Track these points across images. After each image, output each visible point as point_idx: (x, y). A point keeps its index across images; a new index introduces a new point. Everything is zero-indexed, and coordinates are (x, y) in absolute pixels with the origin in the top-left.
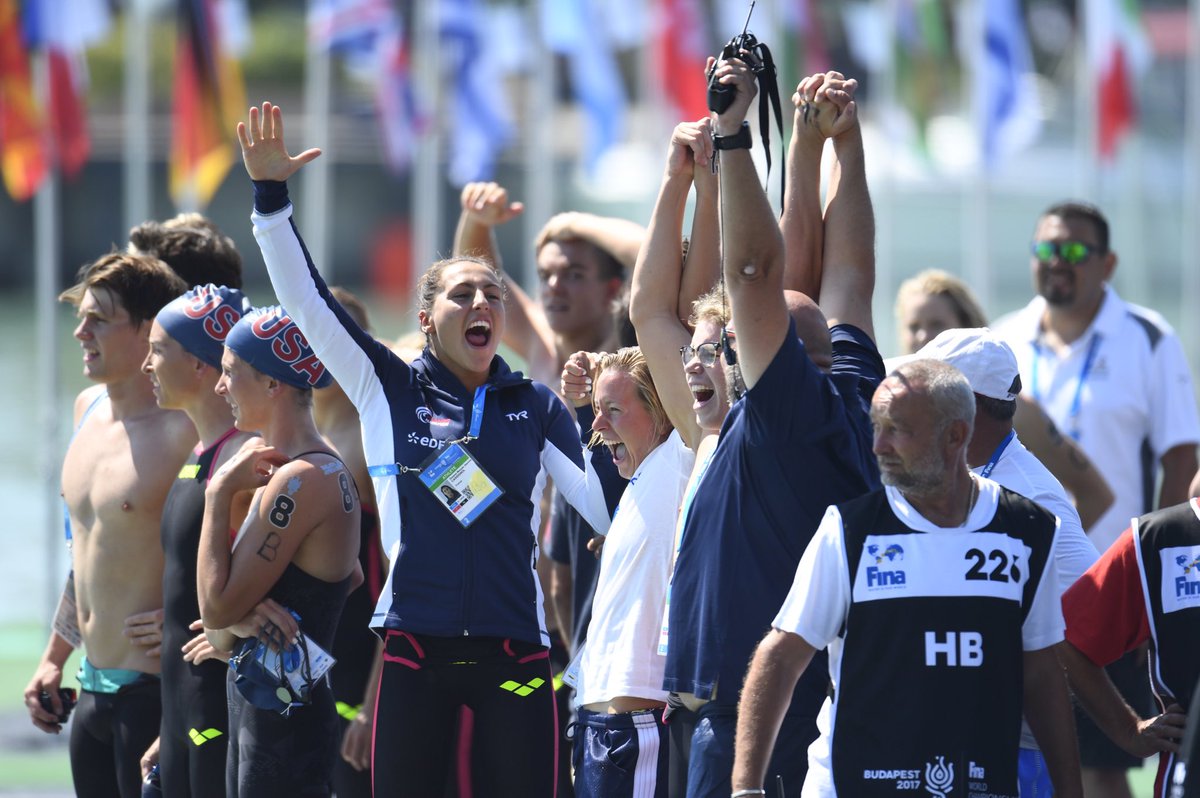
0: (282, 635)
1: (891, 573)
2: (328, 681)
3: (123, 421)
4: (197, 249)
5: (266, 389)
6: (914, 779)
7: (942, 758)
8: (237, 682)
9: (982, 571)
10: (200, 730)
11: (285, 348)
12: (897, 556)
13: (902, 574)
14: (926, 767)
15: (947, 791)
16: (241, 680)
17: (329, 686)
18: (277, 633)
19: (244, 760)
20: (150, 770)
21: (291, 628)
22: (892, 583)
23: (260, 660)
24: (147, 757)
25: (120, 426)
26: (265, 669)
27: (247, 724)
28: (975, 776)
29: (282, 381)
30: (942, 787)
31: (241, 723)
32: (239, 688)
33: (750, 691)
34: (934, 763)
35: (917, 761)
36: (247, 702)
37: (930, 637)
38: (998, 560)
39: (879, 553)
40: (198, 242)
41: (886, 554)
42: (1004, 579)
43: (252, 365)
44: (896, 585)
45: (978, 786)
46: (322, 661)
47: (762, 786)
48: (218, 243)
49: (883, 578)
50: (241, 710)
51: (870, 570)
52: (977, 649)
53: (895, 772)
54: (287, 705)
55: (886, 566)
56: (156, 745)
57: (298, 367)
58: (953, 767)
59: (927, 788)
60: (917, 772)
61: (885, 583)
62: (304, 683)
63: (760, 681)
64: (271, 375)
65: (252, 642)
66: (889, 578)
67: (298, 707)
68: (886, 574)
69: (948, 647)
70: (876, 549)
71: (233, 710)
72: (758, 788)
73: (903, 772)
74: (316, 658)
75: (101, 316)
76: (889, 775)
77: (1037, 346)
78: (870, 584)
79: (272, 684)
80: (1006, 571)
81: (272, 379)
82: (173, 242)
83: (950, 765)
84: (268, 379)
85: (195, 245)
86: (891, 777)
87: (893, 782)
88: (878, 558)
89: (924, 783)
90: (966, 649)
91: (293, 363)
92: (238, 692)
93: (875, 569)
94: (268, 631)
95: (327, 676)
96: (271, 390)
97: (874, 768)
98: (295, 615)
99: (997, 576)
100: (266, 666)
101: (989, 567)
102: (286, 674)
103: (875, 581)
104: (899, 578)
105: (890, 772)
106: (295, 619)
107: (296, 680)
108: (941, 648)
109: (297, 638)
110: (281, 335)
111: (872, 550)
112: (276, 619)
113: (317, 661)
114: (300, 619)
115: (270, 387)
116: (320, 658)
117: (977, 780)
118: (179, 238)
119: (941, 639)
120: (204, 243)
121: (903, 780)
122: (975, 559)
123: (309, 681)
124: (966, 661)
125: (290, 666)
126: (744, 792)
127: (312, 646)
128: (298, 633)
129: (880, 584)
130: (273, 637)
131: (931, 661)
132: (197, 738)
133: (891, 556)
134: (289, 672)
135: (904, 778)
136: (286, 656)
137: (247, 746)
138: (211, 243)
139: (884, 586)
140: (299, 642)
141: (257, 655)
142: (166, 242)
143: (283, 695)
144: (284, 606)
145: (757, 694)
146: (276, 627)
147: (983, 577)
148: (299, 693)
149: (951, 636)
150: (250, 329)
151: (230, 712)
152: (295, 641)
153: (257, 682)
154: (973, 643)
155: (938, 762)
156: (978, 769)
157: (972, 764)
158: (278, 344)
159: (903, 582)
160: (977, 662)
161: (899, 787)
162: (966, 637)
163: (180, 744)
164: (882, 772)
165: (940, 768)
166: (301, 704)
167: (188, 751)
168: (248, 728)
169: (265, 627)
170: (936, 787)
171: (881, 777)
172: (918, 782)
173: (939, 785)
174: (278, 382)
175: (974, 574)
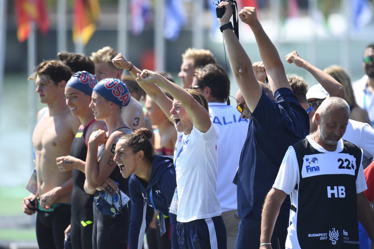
0: (113, 190)
1: (314, 167)
2: (127, 205)
3: (53, 116)
4: (80, 60)
5: (110, 106)
6: (325, 236)
7: (335, 229)
8: (97, 206)
9: (343, 166)
10: (85, 221)
11: (116, 92)
12: (316, 161)
13: (318, 167)
14: (329, 232)
15: (336, 240)
16: (99, 205)
17: (128, 207)
18: (111, 189)
19: (99, 232)
20: (68, 235)
21: (116, 187)
22: (315, 171)
23: (105, 198)
24: (67, 230)
25: (52, 118)
26: (107, 201)
27: (100, 220)
28: (345, 235)
29: (115, 103)
30: (335, 239)
31: (98, 219)
32: (98, 208)
33: (265, 209)
34: (332, 230)
35: (326, 230)
36: (100, 212)
37: (329, 188)
38: (347, 162)
39: (310, 161)
40: (80, 58)
41: (312, 161)
42: (350, 168)
43: (105, 98)
44: (316, 171)
45: (346, 238)
46: (126, 199)
47: (270, 242)
48: (87, 59)
49: (312, 169)
50: (98, 215)
51: (307, 167)
52: (343, 192)
53: (319, 234)
54: (114, 214)
55: (312, 165)
56: (69, 227)
57: (120, 99)
58: (338, 232)
59: (330, 239)
60: (326, 234)
61: (313, 171)
62: (120, 206)
63: (268, 206)
64: (111, 101)
65: (103, 192)
66: (314, 169)
67: (118, 215)
68: (313, 168)
69: (335, 191)
70: (309, 160)
71: (95, 215)
72: (269, 242)
73: (322, 234)
74: (124, 198)
75: (44, 83)
76: (317, 235)
77: (365, 91)
78: (308, 171)
79: (109, 206)
80: (350, 166)
81: (111, 102)
82: (72, 58)
83: (338, 231)
84: (110, 103)
85: (79, 59)
86: (318, 236)
87: (319, 238)
88: (309, 163)
89: (329, 237)
90: (340, 192)
91: (119, 97)
92: (97, 209)
93: (309, 166)
94: (108, 188)
95: (127, 204)
96: (111, 106)
97: (312, 233)
98: (117, 183)
99: (348, 167)
100: (107, 200)
101: (345, 164)
102: (114, 203)
103: (309, 170)
104: (317, 169)
105: (317, 234)
106: (117, 184)
107: (117, 205)
108: (333, 192)
109: (118, 191)
110: (115, 88)
111: (307, 160)
112: (111, 185)
113: (124, 199)
114: (118, 184)
115: (111, 105)
116: (125, 198)
117: (346, 236)
118: (74, 57)
119: (332, 189)
120: (82, 58)
121: (322, 237)
122: (341, 162)
123: (121, 205)
124: (341, 196)
125: (115, 201)
126: (264, 244)
127: (122, 194)
128: (118, 189)
129: (311, 171)
130: (109, 190)
131: (329, 196)
132: (84, 224)
133: (314, 162)
134: (115, 202)
135: (322, 236)
136: (114, 197)
137: (100, 227)
138: (84, 58)
139: (312, 172)
140: (118, 193)
141: (104, 196)
142: (69, 58)
143: (113, 210)
144: (113, 180)
145: (267, 211)
146: (111, 187)
147: (344, 168)
148: (118, 210)
149: (335, 187)
150: (104, 86)
151: (94, 215)
152: (117, 192)
153: (104, 206)
154: (342, 190)
155: (333, 230)
156: (346, 232)
157: (344, 230)
158: (114, 91)
159: (319, 170)
160: (344, 196)
161: (321, 239)
162: (340, 188)
163: (78, 227)
164: (314, 234)
165: (334, 232)
166: (118, 214)
167: (80, 229)
168: (101, 221)
169: (107, 187)
170: (333, 239)
171: (314, 236)
172: (327, 237)
173: (334, 238)
174: (114, 104)
175: (341, 167)
